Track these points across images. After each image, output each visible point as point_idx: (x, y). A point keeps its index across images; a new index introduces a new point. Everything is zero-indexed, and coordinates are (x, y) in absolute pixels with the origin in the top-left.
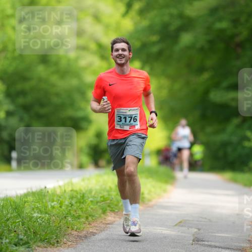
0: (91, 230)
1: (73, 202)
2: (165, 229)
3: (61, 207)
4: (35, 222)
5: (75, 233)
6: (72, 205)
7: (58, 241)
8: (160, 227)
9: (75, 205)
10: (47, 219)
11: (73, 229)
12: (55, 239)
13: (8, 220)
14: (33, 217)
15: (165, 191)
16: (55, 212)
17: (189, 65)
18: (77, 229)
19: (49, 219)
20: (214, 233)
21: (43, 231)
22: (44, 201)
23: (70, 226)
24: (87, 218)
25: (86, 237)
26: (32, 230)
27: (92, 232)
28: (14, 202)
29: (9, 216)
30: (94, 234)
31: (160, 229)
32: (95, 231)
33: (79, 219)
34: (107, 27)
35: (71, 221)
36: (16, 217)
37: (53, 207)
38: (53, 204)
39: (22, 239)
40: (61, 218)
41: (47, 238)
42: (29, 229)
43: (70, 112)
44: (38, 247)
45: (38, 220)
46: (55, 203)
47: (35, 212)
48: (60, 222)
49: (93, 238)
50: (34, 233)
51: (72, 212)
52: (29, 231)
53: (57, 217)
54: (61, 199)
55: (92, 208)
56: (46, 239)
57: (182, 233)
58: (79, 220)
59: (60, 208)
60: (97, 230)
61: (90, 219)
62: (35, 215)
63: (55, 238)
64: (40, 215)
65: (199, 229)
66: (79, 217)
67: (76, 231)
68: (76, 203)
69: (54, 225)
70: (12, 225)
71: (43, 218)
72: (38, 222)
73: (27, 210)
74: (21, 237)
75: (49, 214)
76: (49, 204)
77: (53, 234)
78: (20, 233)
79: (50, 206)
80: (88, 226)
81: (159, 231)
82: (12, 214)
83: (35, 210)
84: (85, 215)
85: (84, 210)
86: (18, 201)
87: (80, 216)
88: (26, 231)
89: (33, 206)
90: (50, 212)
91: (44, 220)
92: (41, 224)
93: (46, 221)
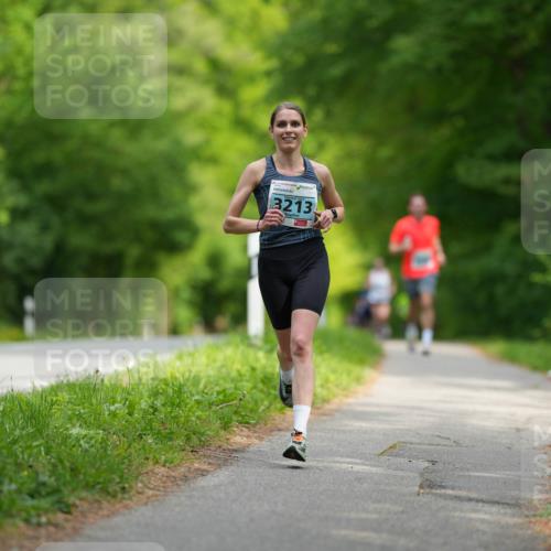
0: (196, 465)
1: (158, 403)
2: (358, 461)
3: (130, 414)
4: (74, 446)
5: (161, 470)
6: (156, 410)
7: (123, 488)
8: (348, 456)
9: (163, 409)
10: (100, 440)
11: (157, 462)
12: (119, 483)
13: (15, 442)
14: (69, 436)
15: (358, 380)
16: (117, 425)
17: (412, 108)
18: (166, 461)
19: (104, 441)
20: (468, 470)
21: (93, 465)
22: (94, 401)
23: (151, 456)
24: (188, 439)
25: (185, 479)
26: (68, 464)
27: (198, 469)
28: (28, 404)
29: (17, 432)
30: (203, 473)
31: (349, 463)
32: (205, 467)
33: (171, 439)
34: (231, 23)
35: (154, 446)
36: (33, 437)
37: (114, 415)
38: (112, 408)
39: (44, 484)
40: (131, 438)
41: (101, 480)
42: (61, 461)
43: (150, 211)
44: (81, 499)
45: (82, 442)
46: (116, 405)
47: (74, 426)
48: (129, 446)
49: (202, 482)
50: (72, 470)
51: (156, 425)
52: (60, 467)
53: (124, 435)
54: (130, 398)
55: (198, 418)
56: (99, 483)
57: (396, 469)
58: (170, 443)
59: (128, 417)
60: (210, 464)
61: (195, 439)
62: (75, 431)
63: (118, 480)
64: (84, 432)
65: (434, 463)
66: (170, 437)
67: (164, 466)
68: (163, 405)
69: (116, 453)
70: (22, 452)
71: (91, 438)
72: (80, 446)
73: (57, 420)
74: (44, 478)
75: (104, 430)
76: (106, 409)
77: (114, 473)
78: (41, 470)
79: (107, 413)
80: (191, 455)
81: (345, 466)
82: (23, 429)
83: (75, 421)
84: (185, 433)
85: (182, 419)
86: (36, 401)
87: (172, 433)
88: (54, 466)
89: (70, 412)
90: (106, 426)
91: (93, 442)
92: (86, 451)
93: (98, 446)
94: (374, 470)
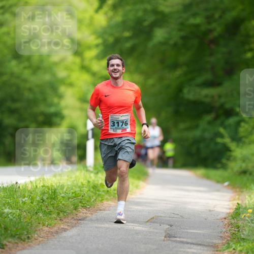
0: (62, 226)
1: (45, 198)
2: (137, 225)
3: (32, 203)
4: (6, 217)
5: (46, 229)
6: (44, 201)
7: (28, 237)
8: (132, 223)
10: (18, 215)
11: (44, 225)
12: (26, 235)
14: (4, 213)
15: (137, 187)
16: (26, 208)
18: (48, 225)
19: (20, 215)
20: (187, 229)
21: (14, 226)
22: (15, 196)
23: (41, 222)
24: (58, 214)
25: (57, 232)
26: (3, 226)
27: (63, 228)
30: (65, 230)
31: (132, 226)
32: (66, 227)
33: (50, 214)
34: (80, 22)
35: (42, 217)
37: (24, 203)
38: (24, 200)
40: (32, 214)
41: (18, 233)
43: (42, 108)
44: (9, 242)
45: (9, 216)
46: (25, 198)
47: (6, 208)
48: (31, 218)
49: (65, 234)
50: (5, 229)
51: (43, 208)
53: (29, 212)
54: (32, 195)
55: (63, 204)
56: (17, 235)
57: (154, 229)
58: (50, 216)
60: (68, 226)
61: (61, 214)
62: (6, 211)
63: (26, 233)
64: (10, 211)
65: (171, 226)
67: (47, 227)
68: (47, 199)
69: (25, 221)
72: (9, 217)
75: (20, 210)
76: (21, 200)
77: (24, 230)
79: (21, 202)
80: (60, 222)
83: (6, 206)
84: (57, 211)
85: (56, 205)
87: (51, 211)
89: (4, 202)
90: (21, 208)
91: (14, 215)
92: (12, 220)
93: (17, 217)
94: (144, 229)
